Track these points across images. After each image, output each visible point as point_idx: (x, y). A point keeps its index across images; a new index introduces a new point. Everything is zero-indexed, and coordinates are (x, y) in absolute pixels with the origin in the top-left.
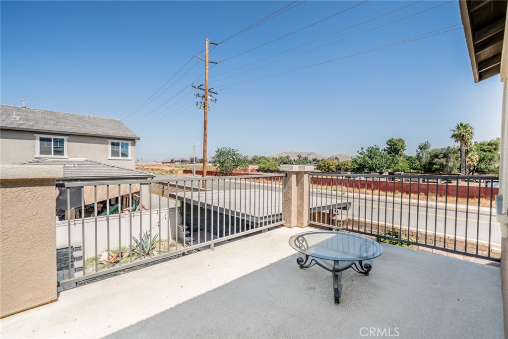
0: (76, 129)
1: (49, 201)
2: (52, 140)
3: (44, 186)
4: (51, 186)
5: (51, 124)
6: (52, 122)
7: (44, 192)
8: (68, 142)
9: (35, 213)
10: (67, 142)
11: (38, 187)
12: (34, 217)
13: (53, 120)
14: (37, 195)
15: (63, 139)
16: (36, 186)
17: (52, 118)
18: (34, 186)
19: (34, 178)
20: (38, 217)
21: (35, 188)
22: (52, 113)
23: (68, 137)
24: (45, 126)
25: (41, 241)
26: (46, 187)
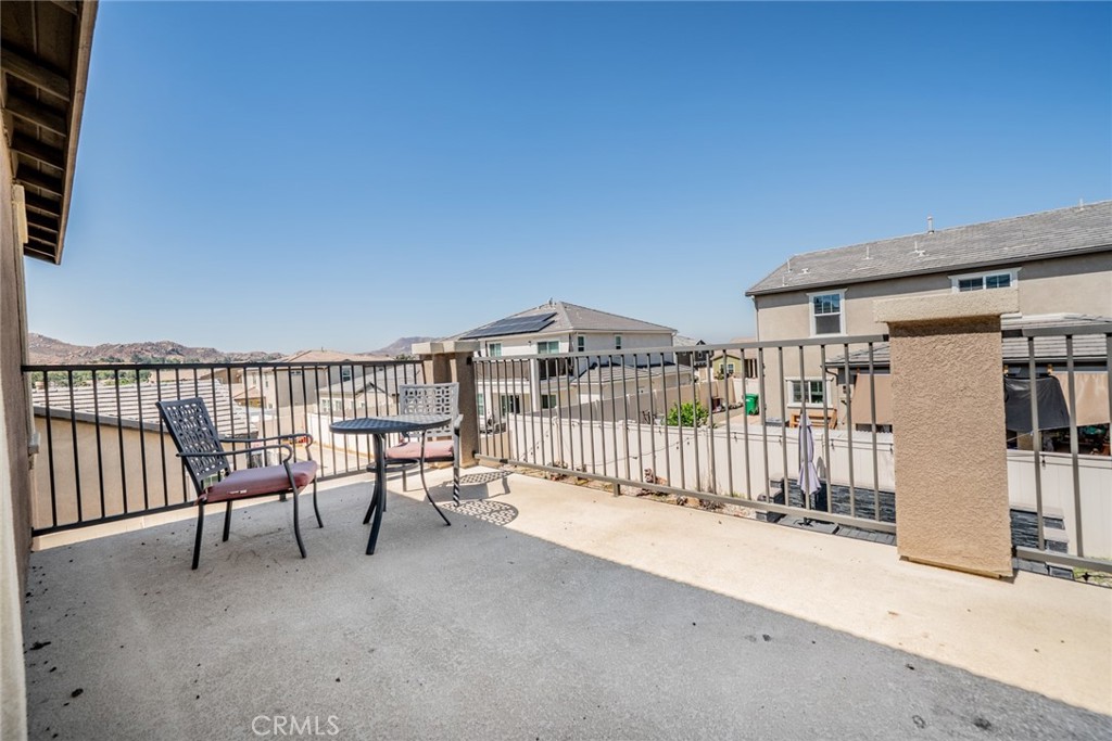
0: (1040, 246)
1: (989, 364)
2: (984, 281)
3: (977, 332)
4: (992, 332)
5: (979, 250)
6: (983, 245)
7: (978, 345)
8: (1019, 279)
9: (962, 386)
10: (1016, 281)
11: (965, 335)
12: (960, 393)
13: (985, 240)
14: (965, 351)
15: (1008, 276)
16: (962, 333)
17: (981, 236)
18: (959, 332)
19: (959, 315)
20: (969, 394)
21: (960, 336)
22: (983, 227)
23: (1019, 269)
24: (970, 256)
25: (975, 443)
26: (980, 335)
